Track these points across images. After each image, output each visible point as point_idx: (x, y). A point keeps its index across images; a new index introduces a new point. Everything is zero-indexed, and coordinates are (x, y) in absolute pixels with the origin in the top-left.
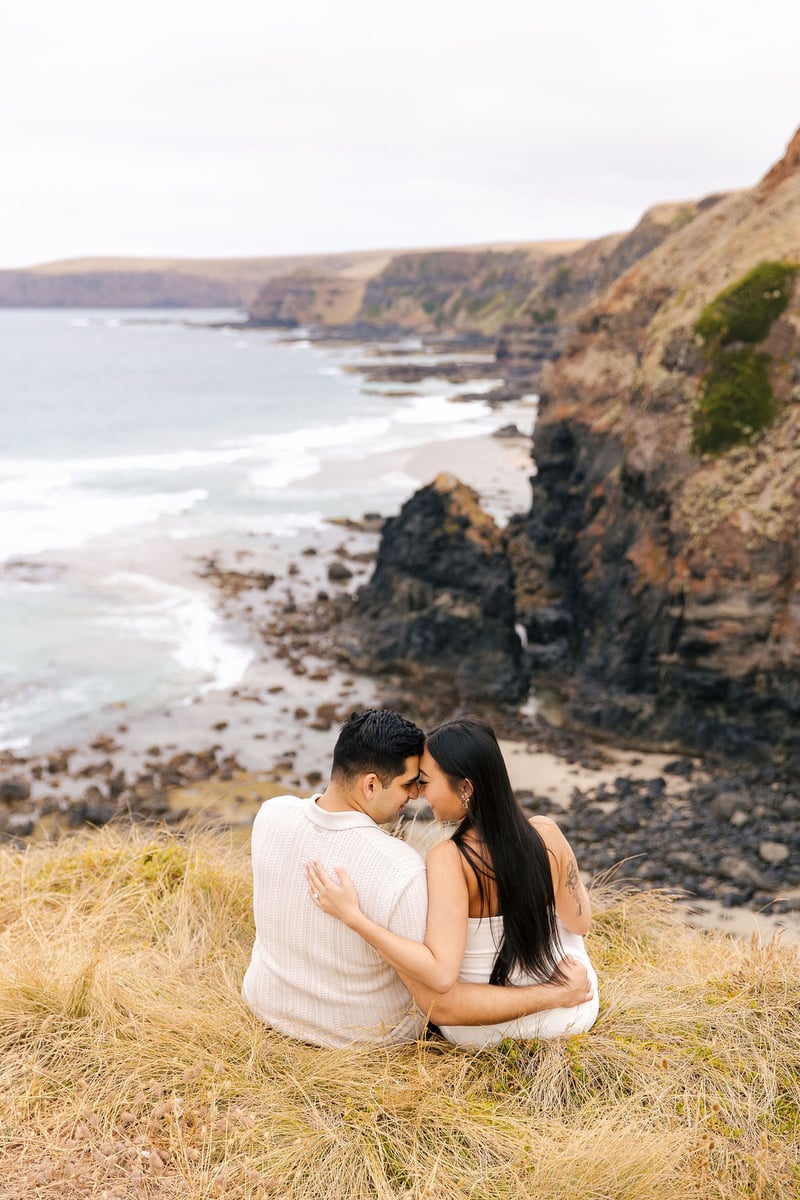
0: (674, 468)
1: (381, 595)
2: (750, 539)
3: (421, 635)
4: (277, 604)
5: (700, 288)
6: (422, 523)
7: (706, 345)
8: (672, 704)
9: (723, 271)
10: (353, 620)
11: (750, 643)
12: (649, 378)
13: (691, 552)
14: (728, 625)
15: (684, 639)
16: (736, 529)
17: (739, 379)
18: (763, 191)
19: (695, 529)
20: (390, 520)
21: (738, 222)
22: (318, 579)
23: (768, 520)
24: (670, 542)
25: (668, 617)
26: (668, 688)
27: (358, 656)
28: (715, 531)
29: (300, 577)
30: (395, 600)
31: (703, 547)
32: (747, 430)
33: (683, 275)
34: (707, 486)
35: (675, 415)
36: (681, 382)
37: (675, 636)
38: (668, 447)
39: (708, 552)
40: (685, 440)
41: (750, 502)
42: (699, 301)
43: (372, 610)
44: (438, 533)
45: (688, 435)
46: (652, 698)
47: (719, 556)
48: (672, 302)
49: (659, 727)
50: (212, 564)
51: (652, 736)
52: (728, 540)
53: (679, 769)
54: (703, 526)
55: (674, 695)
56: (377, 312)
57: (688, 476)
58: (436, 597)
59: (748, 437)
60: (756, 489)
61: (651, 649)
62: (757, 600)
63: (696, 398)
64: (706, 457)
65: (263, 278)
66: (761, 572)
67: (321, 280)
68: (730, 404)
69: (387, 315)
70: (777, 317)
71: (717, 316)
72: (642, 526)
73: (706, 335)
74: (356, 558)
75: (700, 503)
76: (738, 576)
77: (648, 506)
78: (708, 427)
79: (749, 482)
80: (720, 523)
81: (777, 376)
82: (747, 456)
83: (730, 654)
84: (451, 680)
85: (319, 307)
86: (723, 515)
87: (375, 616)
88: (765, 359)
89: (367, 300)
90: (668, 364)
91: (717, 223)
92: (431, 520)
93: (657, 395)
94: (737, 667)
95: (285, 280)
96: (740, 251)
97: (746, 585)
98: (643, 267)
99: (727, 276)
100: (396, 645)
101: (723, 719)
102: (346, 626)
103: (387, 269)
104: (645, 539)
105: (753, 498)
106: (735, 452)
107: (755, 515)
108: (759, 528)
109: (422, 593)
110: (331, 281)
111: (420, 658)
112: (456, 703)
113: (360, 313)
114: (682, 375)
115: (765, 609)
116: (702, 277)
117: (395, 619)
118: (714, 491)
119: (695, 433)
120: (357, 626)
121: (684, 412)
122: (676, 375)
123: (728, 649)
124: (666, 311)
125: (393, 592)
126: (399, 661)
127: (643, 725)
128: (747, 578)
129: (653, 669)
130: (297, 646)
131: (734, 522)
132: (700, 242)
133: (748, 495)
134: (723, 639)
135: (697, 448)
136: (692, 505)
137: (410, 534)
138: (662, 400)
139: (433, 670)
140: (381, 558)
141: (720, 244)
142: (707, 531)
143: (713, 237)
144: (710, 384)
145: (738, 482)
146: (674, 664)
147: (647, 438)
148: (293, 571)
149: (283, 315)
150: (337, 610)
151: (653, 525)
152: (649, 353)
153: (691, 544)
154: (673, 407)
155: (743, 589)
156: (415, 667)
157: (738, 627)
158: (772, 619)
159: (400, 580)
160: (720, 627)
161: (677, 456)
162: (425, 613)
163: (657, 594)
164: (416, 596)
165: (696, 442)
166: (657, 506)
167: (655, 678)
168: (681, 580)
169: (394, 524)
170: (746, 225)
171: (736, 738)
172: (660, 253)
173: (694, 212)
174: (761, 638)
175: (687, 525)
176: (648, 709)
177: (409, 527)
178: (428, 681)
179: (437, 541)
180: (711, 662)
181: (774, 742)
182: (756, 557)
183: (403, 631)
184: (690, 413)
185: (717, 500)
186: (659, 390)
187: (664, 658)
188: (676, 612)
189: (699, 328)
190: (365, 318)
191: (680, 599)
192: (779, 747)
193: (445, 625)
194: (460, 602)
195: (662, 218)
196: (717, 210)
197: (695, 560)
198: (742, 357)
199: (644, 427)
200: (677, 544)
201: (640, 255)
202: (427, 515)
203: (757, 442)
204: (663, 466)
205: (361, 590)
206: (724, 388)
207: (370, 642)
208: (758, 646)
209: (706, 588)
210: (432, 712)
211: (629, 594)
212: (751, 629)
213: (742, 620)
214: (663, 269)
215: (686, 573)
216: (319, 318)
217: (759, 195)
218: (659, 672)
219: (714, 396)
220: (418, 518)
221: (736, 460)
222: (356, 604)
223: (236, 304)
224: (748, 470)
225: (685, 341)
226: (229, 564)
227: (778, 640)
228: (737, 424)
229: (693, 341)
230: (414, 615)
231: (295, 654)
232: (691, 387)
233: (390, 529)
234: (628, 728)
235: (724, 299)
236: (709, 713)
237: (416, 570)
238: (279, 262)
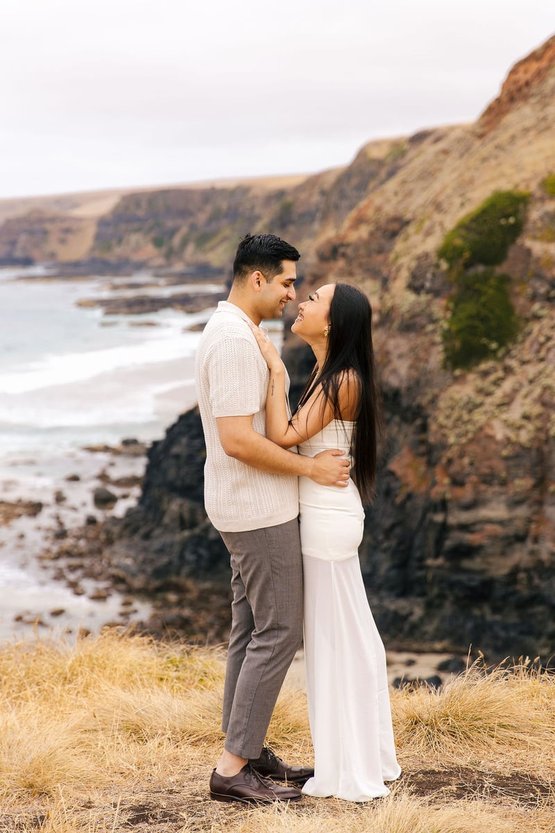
0: (429, 383)
1: (150, 516)
2: (505, 447)
3: (195, 552)
4: (48, 530)
5: (437, 217)
6: (188, 446)
7: (451, 268)
8: (440, 606)
9: (457, 201)
10: (125, 542)
11: (510, 544)
12: (398, 301)
13: (450, 461)
14: (489, 528)
15: (448, 543)
16: (491, 438)
17: (483, 299)
18: (482, 127)
19: (452, 440)
20: (155, 444)
23: (520, 428)
24: (430, 453)
25: (432, 523)
26: (435, 591)
27: (134, 575)
28: (471, 441)
30: (166, 520)
31: (461, 456)
32: (494, 346)
34: (460, 399)
35: (426, 334)
36: (429, 304)
37: (439, 542)
38: (422, 365)
39: (466, 461)
40: (436, 357)
41: (502, 412)
42: (438, 228)
43: (142, 531)
45: (439, 353)
46: (420, 600)
47: (477, 464)
48: (411, 229)
49: (430, 628)
51: (423, 637)
52: (485, 449)
53: (451, 667)
54: (459, 436)
55: (442, 596)
56: (109, 248)
57: (442, 390)
59: (495, 352)
60: (506, 400)
61: (418, 554)
62: (515, 503)
63: (444, 318)
64: (458, 372)
66: (517, 476)
67: (54, 220)
68: (477, 323)
70: (513, 241)
71: (458, 242)
72: (401, 438)
73: (450, 260)
74: (119, 483)
75: (455, 415)
76: (496, 481)
77: (405, 420)
78: (458, 344)
79: (499, 394)
80: (475, 433)
81: (518, 295)
82: (495, 370)
83: (493, 555)
85: (53, 246)
86: (477, 425)
87: (147, 536)
88: (505, 279)
89: (98, 237)
90: (415, 287)
92: (196, 442)
93: (407, 316)
94: (500, 567)
95: (20, 220)
96: (471, 181)
97: (503, 489)
98: (376, 199)
99: (462, 205)
100: (170, 563)
101: (489, 617)
102: (119, 547)
103: (118, 206)
104: (405, 450)
105: (505, 408)
106: (484, 366)
107: (508, 424)
108: (512, 436)
109: (193, 512)
110: (63, 220)
111: (194, 574)
113: (93, 250)
114: (429, 297)
115: (522, 511)
117: (168, 538)
118: (468, 403)
119: (446, 350)
120: (129, 547)
121: (434, 332)
122: (424, 298)
123: (490, 550)
124: (406, 239)
125: (163, 513)
126: (174, 579)
127: (414, 627)
128: (504, 483)
129: (420, 573)
130: (73, 569)
131: (489, 431)
133: (500, 405)
134: (485, 542)
135: (449, 364)
136: (448, 417)
137: (177, 457)
138: (412, 321)
139: (207, 585)
140: (147, 482)
142: (464, 440)
143: (440, 170)
144: (456, 305)
145: (489, 394)
146: (439, 567)
147: (400, 356)
150: (108, 532)
151: (411, 437)
152: (395, 278)
153: (449, 454)
154: (423, 327)
155: (501, 494)
156: (189, 584)
157: (498, 529)
158: (529, 521)
159: (170, 501)
160: (481, 530)
161: (430, 372)
162: (197, 531)
163: (420, 502)
164: (186, 515)
165: (447, 359)
166: (414, 419)
167: (422, 581)
168: (442, 487)
169: (160, 448)
170: (470, 159)
171: (502, 634)
172: (390, 187)
174: (520, 538)
175: (444, 436)
176: (418, 612)
177: (176, 450)
178: (204, 597)
180: (475, 563)
181: (539, 636)
182: (511, 463)
183: (177, 549)
184: (439, 332)
185: (470, 411)
186: (408, 311)
187: (430, 562)
188: (439, 518)
189: (443, 253)
190: (98, 254)
191: (443, 505)
192: (543, 640)
195: (377, 153)
196: (441, 145)
197: (455, 468)
198: (485, 279)
199: (397, 347)
200: (435, 454)
203: (504, 357)
204: (418, 382)
205: (130, 512)
206: (470, 308)
207: (144, 562)
208: (518, 546)
209: (467, 494)
210: (211, 626)
211: (393, 503)
212: (510, 531)
213: (501, 523)
215: (446, 481)
216: (53, 255)
218: (425, 577)
219: (462, 315)
220: (184, 440)
221: (485, 374)
222: (126, 526)
224: (497, 383)
225: (429, 266)
227: (536, 540)
228: (484, 341)
229: (437, 266)
230: (186, 533)
231: (72, 577)
232: (439, 307)
233: (156, 453)
234: (401, 630)
235: (463, 227)
236: (476, 612)
237: (183, 492)
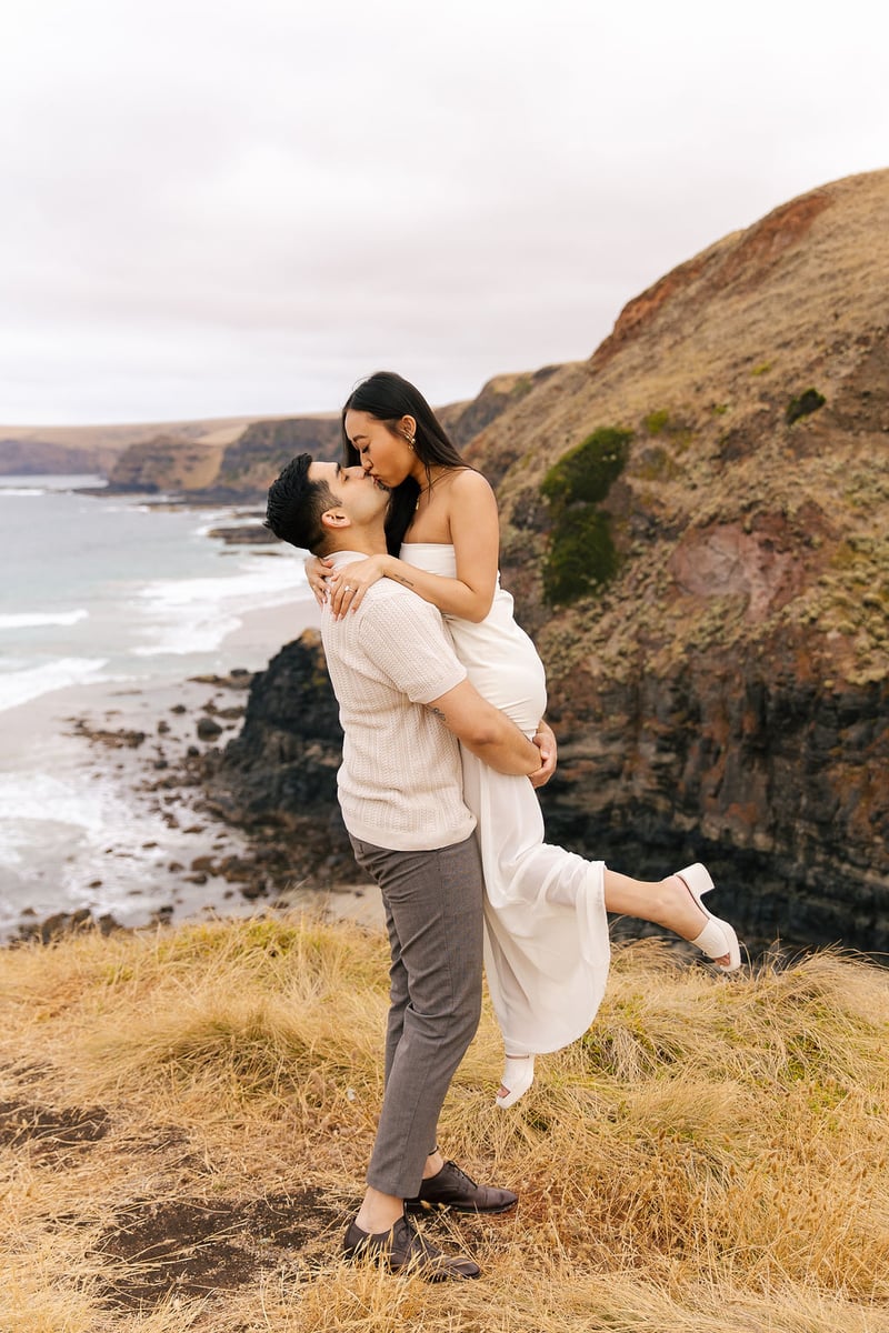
1: (251, 749)
2: (601, 684)
3: (293, 786)
4: (148, 760)
5: (544, 453)
6: (290, 676)
7: (552, 504)
9: (564, 437)
10: (225, 774)
11: (604, 780)
14: (584, 764)
16: (587, 673)
17: (584, 535)
18: (594, 364)
20: (258, 675)
21: (574, 393)
22: (187, 735)
23: (616, 665)
27: (231, 808)
28: (568, 676)
29: (172, 734)
30: (266, 752)
31: (558, 692)
32: (593, 582)
33: (528, 439)
34: (560, 634)
35: (527, 569)
36: (530, 540)
38: (523, 599)
39: (563, 697)
40: (537, 592)
41: (598, 648)
42: (543, 463)
43: (243, 763)
44: (307, 686)
45: (539, 588)
47: (572, 700)
48: (518, 465)
50: (80, 725)
52: (581, 684)
54: (556, 672)
56: (236, 477)
57: (541, 626)
58: (306, 749)
59: (594, 587)
60: (603, 636)
62: (610, 739)
63: (546, 553)
64: (556, 608)
65: (122, 445)
66: (613, 713)
67: (179, 447)
68: (576, 559)
69: (245, 480)
70: (615, 478)
71: (560, 478)
73: (551, 496)
74: (225, 714)
75: (554, 650)
76: (591, 718)
78: (557, 580)
79: (597, 629)
80: (572, 669)
81: (618, 531)
82: (595, 607)
83: (587, 791)
84: (324, 829)
85: (178, 472)
86: (575, 660)
87: (247, 769)
88: (606, 516)
89: (224, 465)
90: (518, 522)
91: (555, 393)
92: (299, 674)
93: (509, 551)
94: (594, 804)
95: (144, 446)
96: (578, 418)
97: (599, 725)
98: (490, 433)
99: (567, 441)
100: (268, 796)
102: (218, 780)
103: (244, 436)
105: (600, 645)
106: (582, 602)
107: (604, 660)
108: (608, 672)
109: (293, 745)
110: (190, 448)
111: (292, 808)
112: (329, 851)
113: (219, 477)
114: (532, 532)
115: (616, 748)
116: (545, 442)
117: (267, 771)
118: (565, 639)
119: (545, 585)
120: (229, 780)
121: (535, 567)
122: (525, 533)
123: (584, 786)
124: (513, 474)
125: (264, 745)
126: (272, 813)
128: (599, 719)
130: (170, 800)
131: (587, 668)
132: (541, 411)
133: (597, 641)
134: (580, 778)
135: (548, 600)
137: (279, 689)
138: (513, 556)
139: (305, 819)
140: (250, 713)
141: (559, 413)
142: (561, 676)
143: (553, 406)
144: (557, 541)
145: (587, 630)
148: (163, 729)
149: (143, 481)
150: (208, 764)
154: (525, 562)
155: (597, 730)
156: (287, 817)
157: (593, 766)
158: (624, 757)
159: (270, 735)
160: (577, 766)
161: (531, 607)
162: (296, 764)
164: (286, 748)
165: (547, 594)
169: (263, 679)
170: (581, 396)
172: (504, 420)
173: (531, 382)
174: (614, 774)
177: (278, 681)
178: (301, 830)
179: (306, 695)
180: (570, 801)
182: (606, 699)
183: (275, 782)
184: (540, 567)
185: (568, 647)
186: (510, 546)
189: (544, 489)
190: (223, 482)
193: (316, 774)
194: (330, 751)
195: (502, 388)
196: (553, 381)
198: (585, 515)
201: (485, 422)
202: (295, 670)
203: (603, 593)
205: (231, 744)
206: (570, 544)
207: (241, 796)
208: (612, 782)
209: (563, 730)
210: (306, 861)
212: (604, 767)
213: (596, 759)
214: (508, 435)
216: (178, 482)
217: (593, 369)
219: (562, 551)
220: (287, 673)
221: (584, 610)
222: (227, 758)
223: (96, 470)
224: (595, 619)
225: (532, 501)
226: (98, 723)
227: (630, 777)
228: (584, 577)
229: (540, 501)
230: (285, 766)
232: (540, 543)
233: (259, 685)
235: (565, 462)
237: (286, 723)
238: (136, 430)
